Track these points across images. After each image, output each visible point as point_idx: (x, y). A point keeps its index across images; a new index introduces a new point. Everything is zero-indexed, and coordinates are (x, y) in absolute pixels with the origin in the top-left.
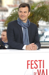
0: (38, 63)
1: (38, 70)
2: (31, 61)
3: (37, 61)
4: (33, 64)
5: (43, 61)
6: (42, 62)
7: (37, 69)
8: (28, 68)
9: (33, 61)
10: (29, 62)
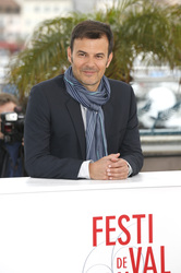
0: (131, 226)
1: (131, 250)
2: (108, 218)
3: (128, 219)
4: (114, 230)
5: (151, 216)
6: (145, 222)
7: (129, 245)
8: (95, 244)
9: (114, 217)
10: (98, 222)
